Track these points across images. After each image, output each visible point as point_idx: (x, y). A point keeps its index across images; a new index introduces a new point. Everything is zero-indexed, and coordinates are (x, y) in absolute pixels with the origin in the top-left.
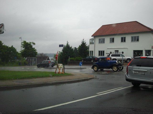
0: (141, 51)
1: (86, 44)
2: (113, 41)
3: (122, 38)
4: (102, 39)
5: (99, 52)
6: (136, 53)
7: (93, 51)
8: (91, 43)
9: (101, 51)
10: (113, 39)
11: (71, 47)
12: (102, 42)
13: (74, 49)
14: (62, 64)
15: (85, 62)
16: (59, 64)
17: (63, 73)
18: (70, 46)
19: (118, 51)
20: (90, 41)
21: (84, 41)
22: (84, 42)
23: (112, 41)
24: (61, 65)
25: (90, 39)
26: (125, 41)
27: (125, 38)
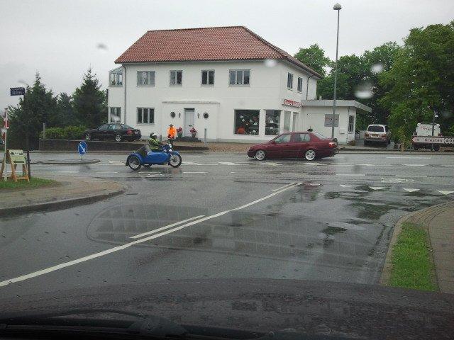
0: (256, 113)
1: (98, 86)
2: (179, 81)
3: (204, 74)
4: (147, 72)
5: (140, 110)
6: (242, 117)
7: (119, 109)
8: (113, 84)
9: (146, 110)
10: (180, 74)
11: (50, 94)
12: (146, 83)
13: (59, 99)
14: (21, 151)
15: (97, 141)
16: (10, 151)
17: (24, 178)
18: (47, 91)
19: (194, 109)
20: (110, 77)
21: (92, 74)
22: (93, 79)
23: (178, 79)
24: (17, 155)
25: (111, 72)
26: (211, 82)
27: (212, 73)
